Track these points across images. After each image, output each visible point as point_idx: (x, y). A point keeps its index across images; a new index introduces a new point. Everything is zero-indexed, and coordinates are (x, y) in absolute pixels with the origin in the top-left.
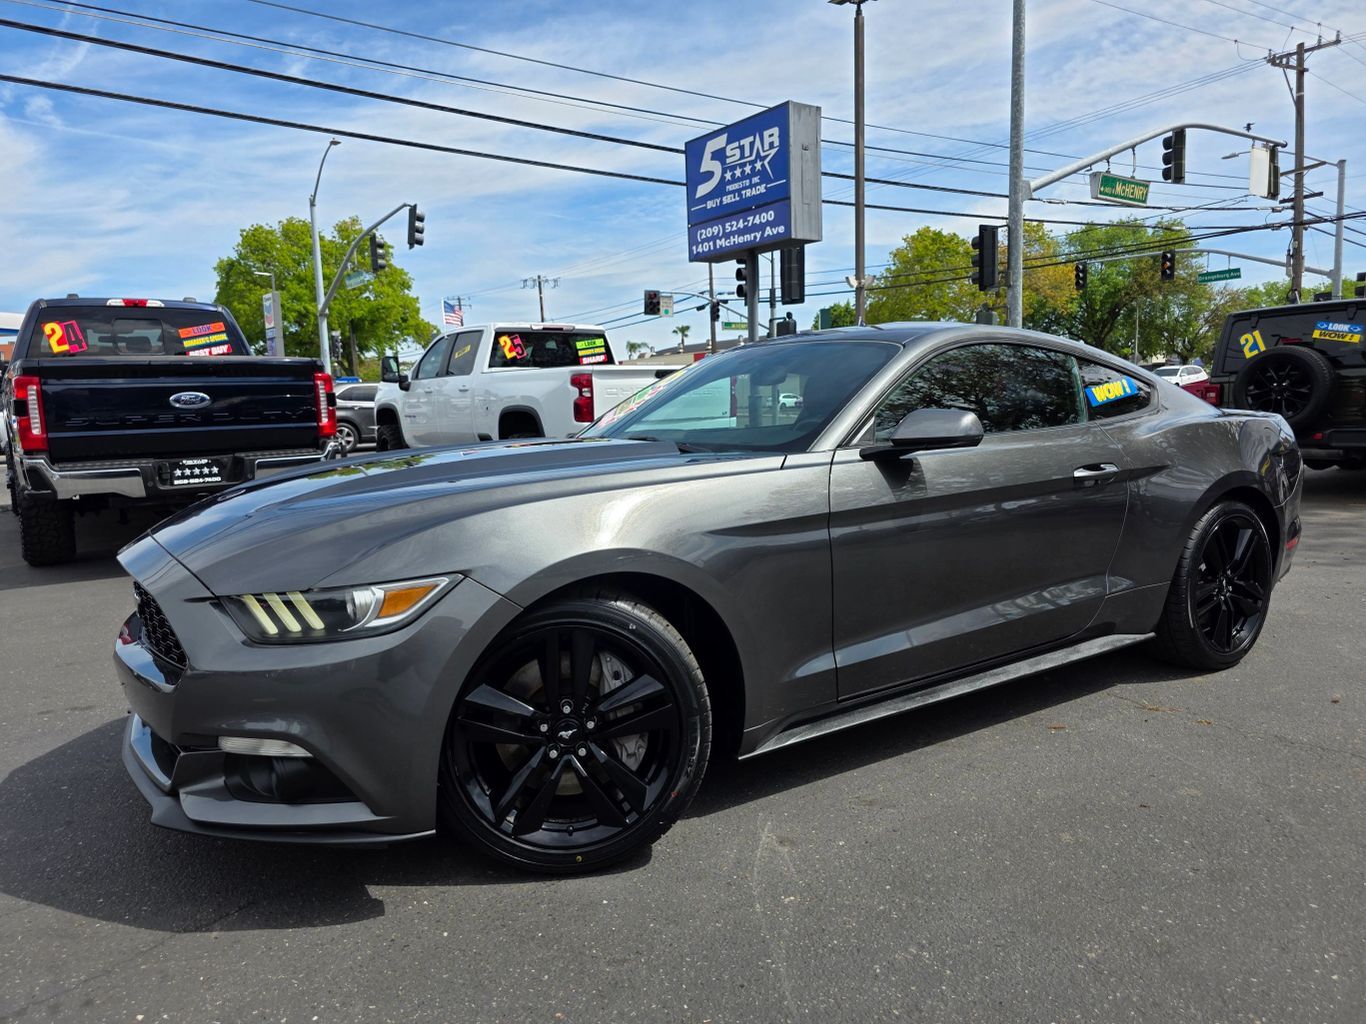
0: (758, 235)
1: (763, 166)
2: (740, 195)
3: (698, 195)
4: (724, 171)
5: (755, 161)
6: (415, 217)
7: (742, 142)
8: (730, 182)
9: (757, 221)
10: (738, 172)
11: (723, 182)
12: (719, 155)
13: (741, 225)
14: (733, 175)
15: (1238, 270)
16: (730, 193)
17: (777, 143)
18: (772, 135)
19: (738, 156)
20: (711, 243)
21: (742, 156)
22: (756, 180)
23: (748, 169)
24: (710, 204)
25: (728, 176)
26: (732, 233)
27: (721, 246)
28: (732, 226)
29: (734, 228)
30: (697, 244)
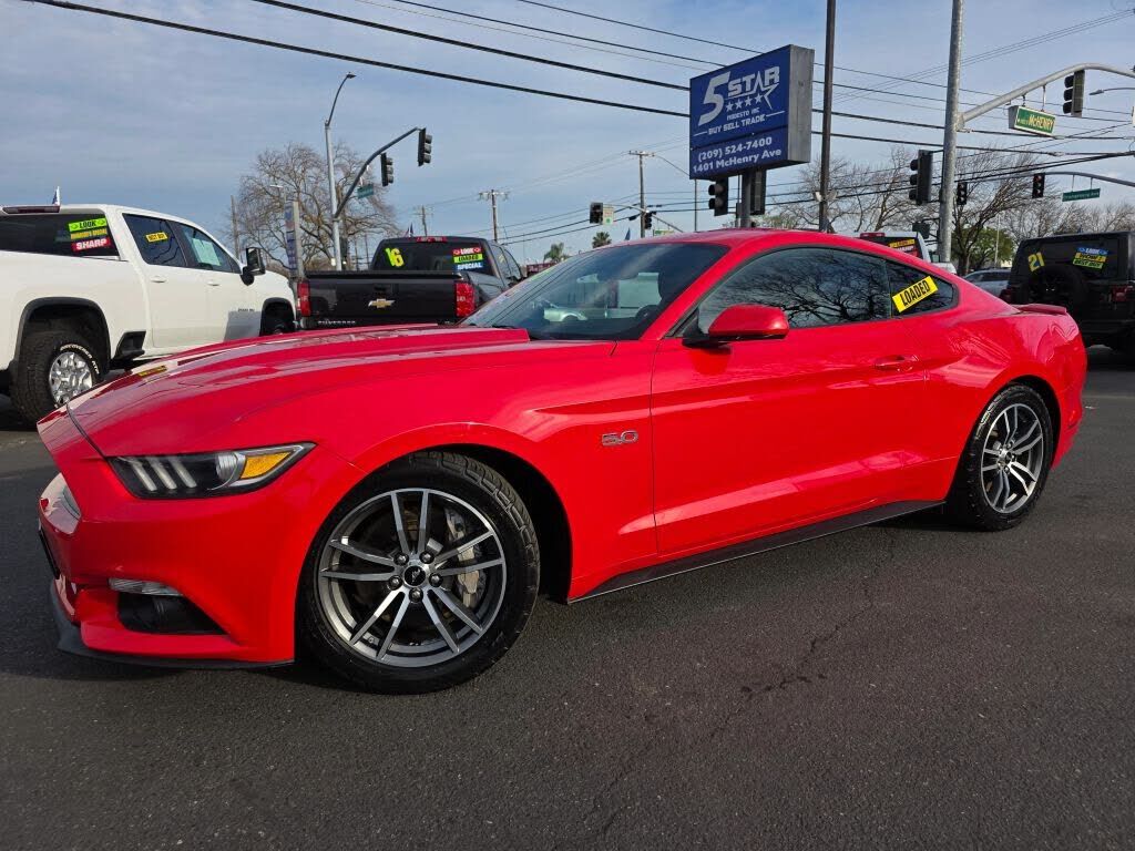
0: (756, 157)
1: (763, 99)
2: (740, 123)
3: (700, 123)
4: (726, 103)
5: (755, 95)
6: (424, 139)
7: (744, 79)
8: (730, 113)
9: (755, 145)
10: (739, 104)
11: (724, 112)
12: (722, 90)
13: (740, 148)
14: (734, 107)
15: (1098, 190)
16: (730, 121)
17: (777, 79)
18: (773, 73)
19: (740, 90)
20: (711, 164)
21: (744, 91)
22: (755, 111)
23: (748, 102)
24: (711, 131)
25: (729, 107)
26: (732, 156)
27: (720, 166)
28: (731, 150)
29: (734, 151)
30: (698, 164)
